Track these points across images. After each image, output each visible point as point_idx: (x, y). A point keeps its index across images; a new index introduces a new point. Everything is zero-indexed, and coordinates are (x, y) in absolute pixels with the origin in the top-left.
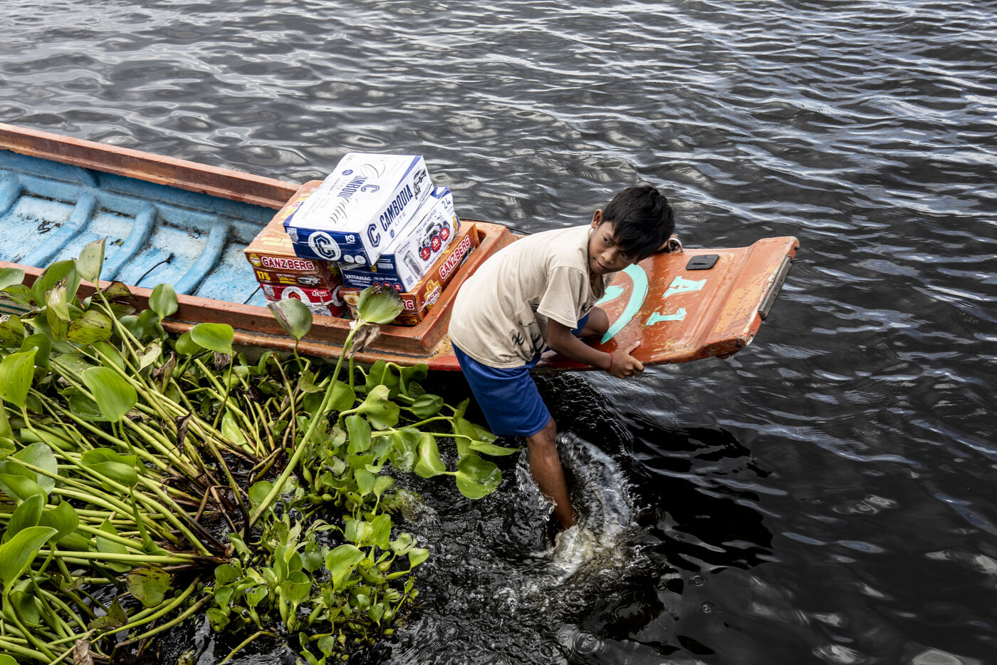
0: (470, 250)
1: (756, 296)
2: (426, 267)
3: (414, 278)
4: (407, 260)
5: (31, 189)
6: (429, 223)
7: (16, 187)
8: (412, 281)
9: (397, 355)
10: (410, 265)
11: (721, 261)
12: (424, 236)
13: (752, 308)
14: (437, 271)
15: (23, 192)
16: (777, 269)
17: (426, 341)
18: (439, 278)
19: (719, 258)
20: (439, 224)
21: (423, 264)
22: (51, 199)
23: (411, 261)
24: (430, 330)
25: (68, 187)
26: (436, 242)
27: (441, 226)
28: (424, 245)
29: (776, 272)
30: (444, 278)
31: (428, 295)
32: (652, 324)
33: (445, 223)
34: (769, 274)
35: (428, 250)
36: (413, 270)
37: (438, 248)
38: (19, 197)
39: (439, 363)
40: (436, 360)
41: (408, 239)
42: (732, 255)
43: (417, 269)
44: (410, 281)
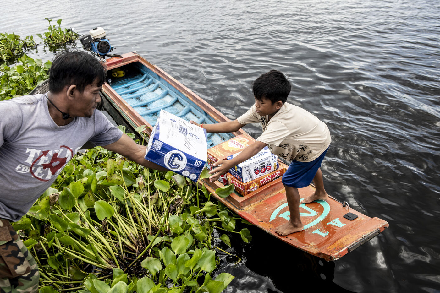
0: (279, 177)
1: (353, 241)
2: (255, 176)
3: (248, 179)
4: (248, 172)
5: (192, 111)
6: (263, 162)
7: (189, 109)
8: (247, 180)
9: (232, 205)
10: (248, 174)
11: (357, 219)
12: (258, 166)
13: (347, 245)
14: (259, 180)
15: (190, 111)
16: (370, 233)
17: (241, 204)
18: (259, 183)
19: (357, 217)
20: (267, 164)
21: (254, 176)
22: (196, 116)
23: (249, 173)
24: (245, 201)
25: (200, 113)
26: (263, 169)
27: (268, 165)
28: (257, 169)
29: (368, 234)
30: (262, 184)
31: (251, 187)
32: (314, 233)
33: (270, 164)
34: (365, 234)
35: (259, 171)
36: (249, 176)
37: (264, 172)
38: (189, 112)
39: (241, 214)
40: (241, 212)
41: (250, 165)
42: (363, 219)
43: (251, 177)
44: (246, 179)
